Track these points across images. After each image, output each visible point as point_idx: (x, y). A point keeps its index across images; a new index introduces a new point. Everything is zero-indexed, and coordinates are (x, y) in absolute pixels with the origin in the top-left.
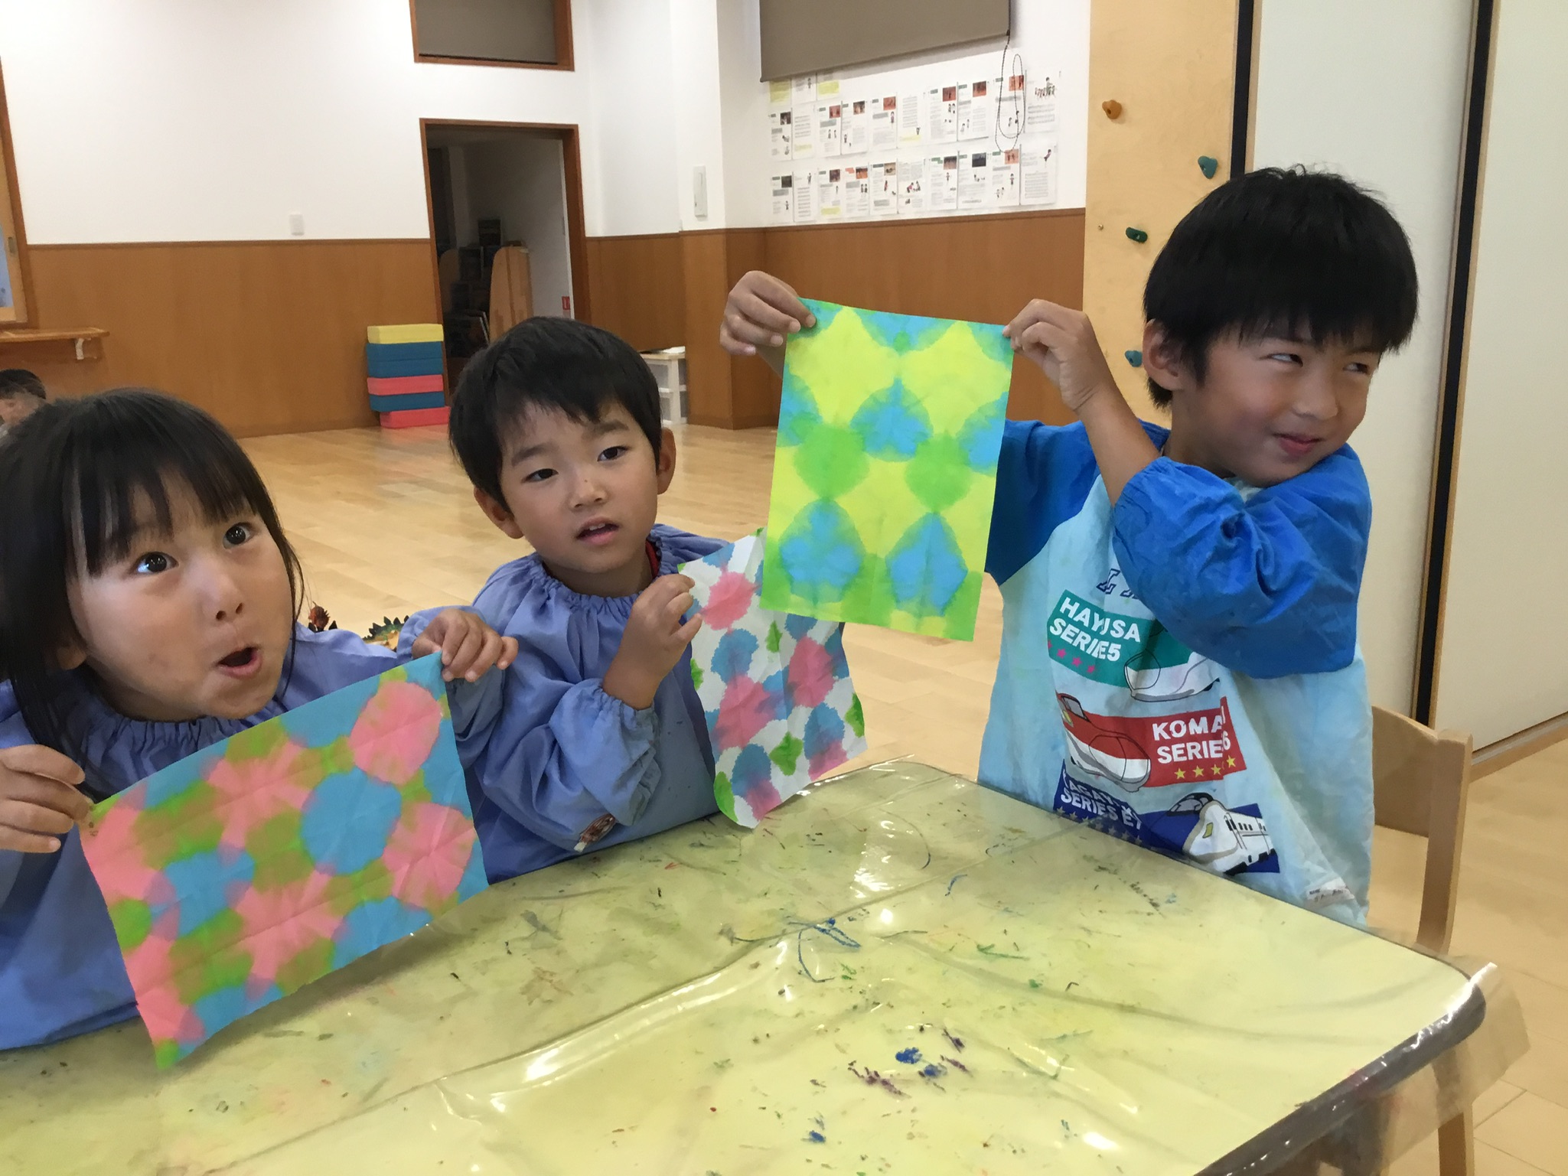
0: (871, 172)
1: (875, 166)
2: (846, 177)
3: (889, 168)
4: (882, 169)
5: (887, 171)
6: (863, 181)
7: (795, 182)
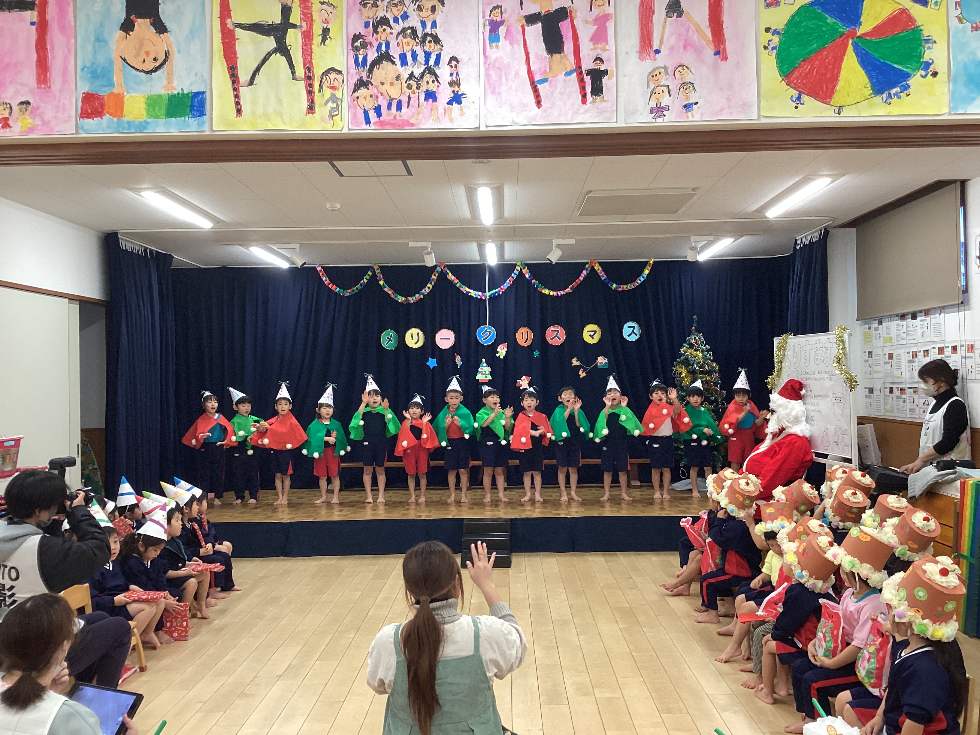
0: (908, 391)
1: (909, 388)
2: (897, 393)
3: (915, 390)
4: (912, 390)
5: (914, 392)
6: (904, 396)
7: (874, 392)
